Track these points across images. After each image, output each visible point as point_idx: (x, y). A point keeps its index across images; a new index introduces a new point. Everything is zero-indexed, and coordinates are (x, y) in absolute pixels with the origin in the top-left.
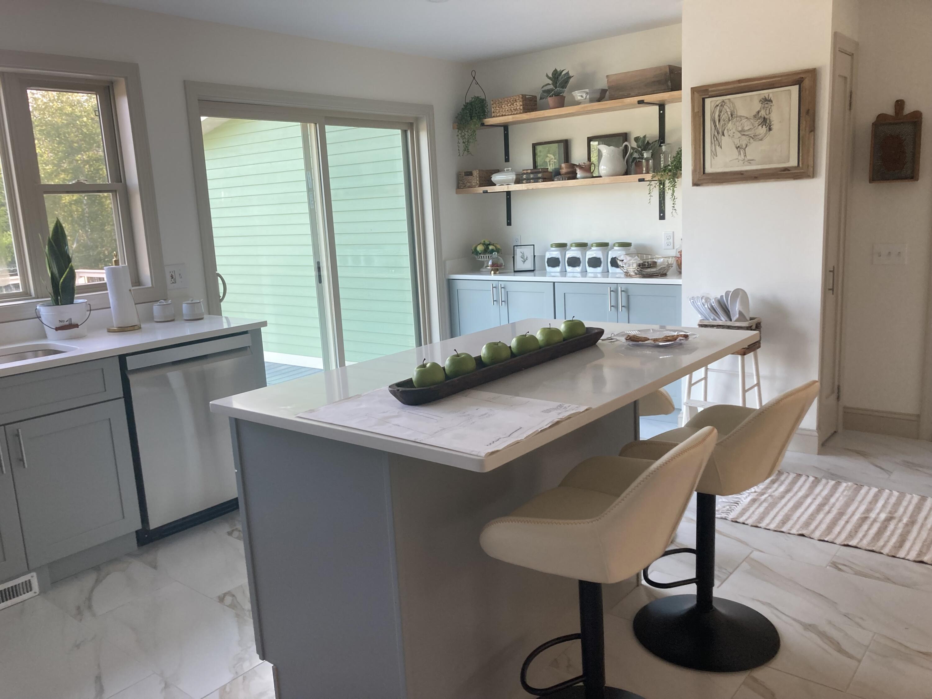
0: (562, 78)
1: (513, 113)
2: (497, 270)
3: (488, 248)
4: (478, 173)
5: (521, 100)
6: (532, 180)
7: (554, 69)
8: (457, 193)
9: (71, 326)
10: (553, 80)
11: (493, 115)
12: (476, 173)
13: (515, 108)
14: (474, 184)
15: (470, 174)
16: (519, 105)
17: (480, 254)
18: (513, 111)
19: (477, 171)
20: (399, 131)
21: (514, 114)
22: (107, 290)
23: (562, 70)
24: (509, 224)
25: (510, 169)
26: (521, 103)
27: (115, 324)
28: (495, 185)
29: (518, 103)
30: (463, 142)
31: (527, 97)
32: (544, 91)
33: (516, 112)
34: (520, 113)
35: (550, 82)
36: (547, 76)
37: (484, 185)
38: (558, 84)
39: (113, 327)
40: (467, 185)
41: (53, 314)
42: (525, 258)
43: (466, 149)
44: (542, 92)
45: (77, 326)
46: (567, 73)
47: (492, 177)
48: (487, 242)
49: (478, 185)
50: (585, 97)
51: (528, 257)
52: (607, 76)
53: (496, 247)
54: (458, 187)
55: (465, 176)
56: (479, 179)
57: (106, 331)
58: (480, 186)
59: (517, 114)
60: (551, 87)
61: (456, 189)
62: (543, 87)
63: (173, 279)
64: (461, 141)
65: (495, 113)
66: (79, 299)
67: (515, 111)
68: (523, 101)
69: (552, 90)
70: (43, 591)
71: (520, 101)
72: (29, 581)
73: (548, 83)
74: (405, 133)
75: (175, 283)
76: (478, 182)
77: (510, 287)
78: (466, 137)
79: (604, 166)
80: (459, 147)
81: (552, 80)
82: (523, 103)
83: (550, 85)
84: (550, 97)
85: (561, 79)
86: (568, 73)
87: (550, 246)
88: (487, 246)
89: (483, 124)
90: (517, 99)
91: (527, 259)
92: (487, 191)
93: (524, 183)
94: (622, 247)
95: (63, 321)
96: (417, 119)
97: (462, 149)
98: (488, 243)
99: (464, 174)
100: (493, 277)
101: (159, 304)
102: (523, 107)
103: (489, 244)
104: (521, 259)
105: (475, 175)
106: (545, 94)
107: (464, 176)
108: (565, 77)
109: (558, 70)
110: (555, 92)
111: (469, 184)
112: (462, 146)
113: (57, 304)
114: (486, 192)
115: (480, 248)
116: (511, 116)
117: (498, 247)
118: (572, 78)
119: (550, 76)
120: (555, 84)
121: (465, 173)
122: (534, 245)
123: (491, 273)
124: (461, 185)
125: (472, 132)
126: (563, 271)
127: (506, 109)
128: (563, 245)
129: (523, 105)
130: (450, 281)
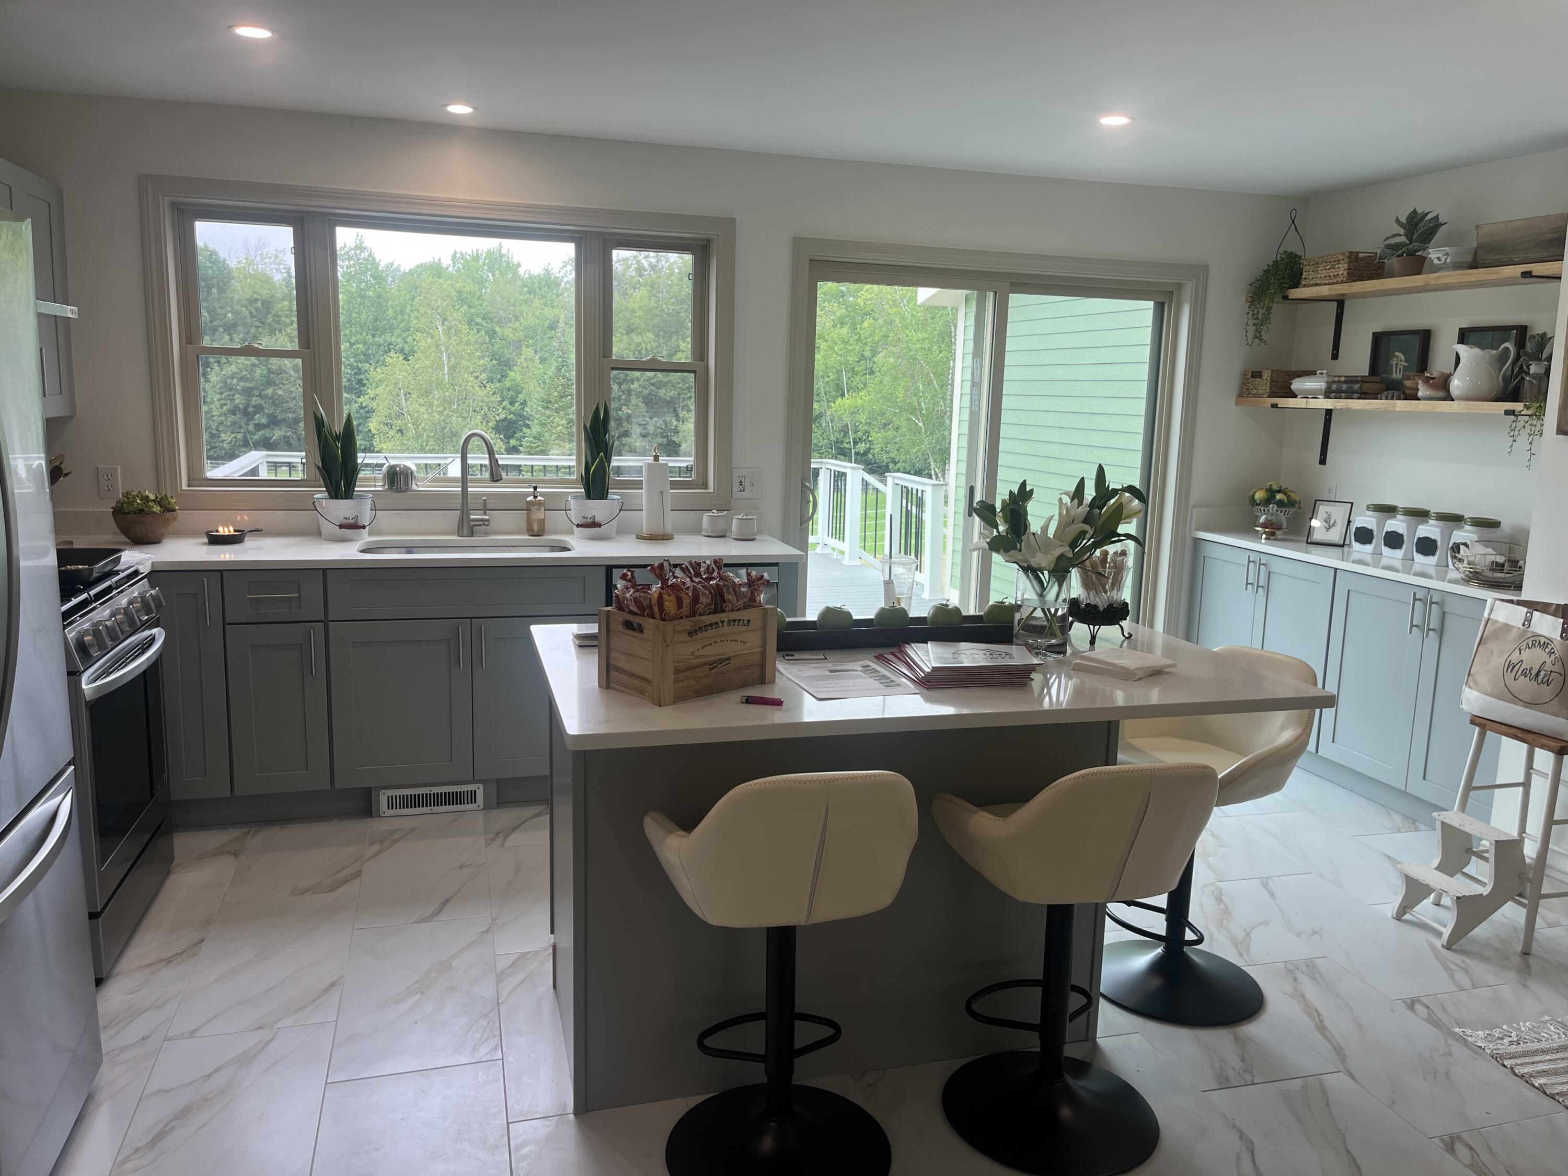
0: (1425, 224)
1: (1331, 281)
2: (1273, 534)
3: (1275, 497)
4: (1270, 374)
5: (1347, 261)
6: (1343, 395)
7: (1412, 210)
8: (1237, 403)
9: (594, 524)
10: (1407, 228)
11: (1303, 284)
12: (1266, 375)
13: (1336, 274)
14: (1261, 392)
15: (1257, 375)
16: (1342, 268)
17: (1258, 505)
18: (1333, 278)
19: (1270, 371)
20: (1150, 304)
21: (1333, 283)
22: (642, 489)
23: (1425, 212)
24: (1323, 461)
25: (1325, 372)
26: (1346, 266)
27: (645, 531)
28: (1295, 396)
29: (1341, 266)
30: (1254, 324)
31: (1361, 255)
32: (1387, 247)
33: (1335, 281)
34: (1342, 282)
35: (1402, 231)
36: (1398, 221)
37: (1278, 395)
38: (1415, 237)
39: (642, 532)
40: (1252, 393)
41: (578, 508)
42: (1332, 523)
43: (1258, 336)
44: (1383, 247)
45: (599, 525)
46: (1434, 218)
47: (1292, 383)
48: (1275, 487)
49: (1267, 394)
50: (1443, 259)
51: (1337, 521)
52: (1477, 227)
53: (1289, 497)
54: (1240, 395)
55: (1252, 378)
56: (1271, 384)
57: (635, 536)
58: (1270, 396)
59: (1337, 283)
60: (1403, 239)
61: (1237, 397)
62: (1385, 240)
63: (741, 487)
64: (1251, 322)
65: (1307, 280)
66: (614, 495)
67: (1336, 278)
68: (1350, 262)
69: (1401, 245)
70: (487, 807)
71: (1345, 263)
72: (475, 791)
73: (1398, 233)
74: (1160, 309)
75: (744, 491)
76: (1268, 390)
77: (1276, 566)
78: (1260, 316)
79: (1460, 381)
80: (1247, 332)
81: (1405, 229)
82: (1349, 266)
83: (1401, 236)
84: (1398, 256)
85: (1422, 228)
86: (1437, 217)
87: (1366, 508)
88: (1271, 493)
89: (1285, 298)
90: (1341, 258)
91: (1334, 525)
92: (1277, 405)
93: (1332, 398)
94: (1476, 526)
95: (587, 518)
96: (1180, 286)
97: (1250, 336)
98: (1277, 489)
99: (1250, 374)
100: (1263, 546)
101: (711, 514)
102: (1348, 273)
103: (1279, 492)
104: (1324, 523)
105: (1265, 378)
106: (1388, 251)
107: (1250, 377)
108: (1431, 225)
109: (1420, 211)
110: (1407, 249)
111: (1255, 391)
112: (1251, 329)
113: (590, 498)
114: (1275, 406)
115: (1259, 495)
116: (1326, 288)
117: (1294, 496)
118: (1444, 226)
119: (1404, 221)
120: (1409, 234)
121: (1253, 372)
122: (1352, 503)
123: (1261, 538)
124: (1245, 392)
125: (1269, 309)
126: (1377, 554)
127: (1324, 273)
128: (1388, 510)
129: (1349, 269)
130: (1197, 541)
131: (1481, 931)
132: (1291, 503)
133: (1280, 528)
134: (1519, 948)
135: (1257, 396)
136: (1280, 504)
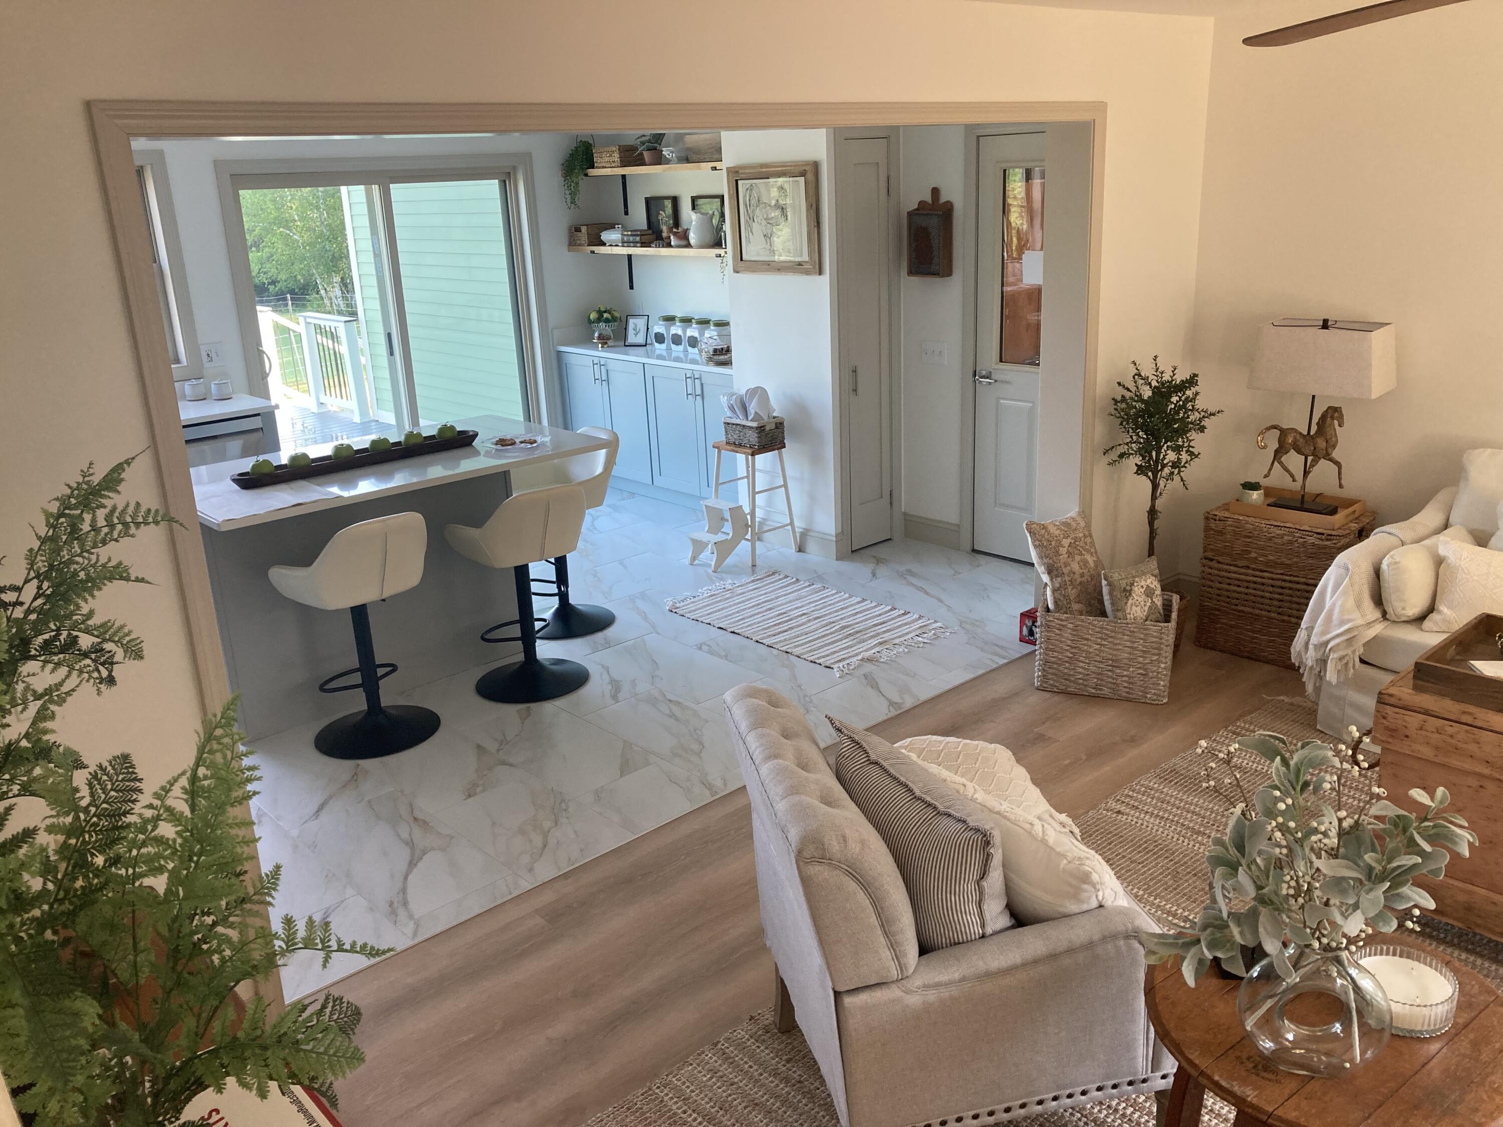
1: (611, 166)
2: (606, 343)
3: (603, 316)
4: (586, 229)
8: (569, 251)
11: (596, 165)
12: (584, 229)
13: (614, 160)
14: (582, 242)
15: (578, 230)
16: (617, 157)
17: (593, 323)
18: (613, 162)
19: (585, 227)
20: (496, 182)
21: (615, 167)
24: (631, 287)
25: (621, 226)
26: (619, 154)
28: (605, 245)
29: (616, 154)
30: (569, 194)
31: (626, 148)
32: (641, 142)
33: (616, 165)
34: (620, 166)
37: (594, 244)
40: (577, 243)
42: (638, 330)
43: (573, 202)
44: (639, 142)
47: (601, 235)
48: (603, 309)
49: (587, 244)
51: (641, 329)
53: (613, 316)
54: (570, 245)
55: (575, 232)
56: (588, 236)
58: (589, 245)
59: (617, 167)
61: (568, 247)
63: (209, 358)
64: (568, 192)
65: (598, 163)
67: (615, 163)
71: (618, 152)
74: (503, 184)
75: (212, 360)
76: (586, 241)
77: (612, 365)
78: (572, 188)
79: (694, 235)
80: (566, 199)
84: (647, 151)
88: (600, 313)
89: (586, 175)
90: (616, 148)
91: (639, 332)
92: (595, 251)
93: (625, 247)
96: (514, 168)
97: (569, 201)
99: (573, 230)
101: (191, 383)
102: (621, 160)
103: (605, 312)
104: (633, 331)
105: (583, 232)
106: (642, 146)
111: (579, 242)
112: (569, 197)
114: (593, 252)
115: (593, 316)
116: (609, 169)
117: (617, 314)
118: (666, 137)
121: (575, 227)
122: (648, 316)
123: (598, 347)
124: (573, 243)
125: (577, 184)
126: (669, 349)
127: (607, 159)
128: (670, 319)
129: (620, 157)
130: (559, 353)
131: (730, 560)
132: (614, 319)
133: (609, 339)
134: (750, 564)
135: (580, 245)
136: (607, 321)
